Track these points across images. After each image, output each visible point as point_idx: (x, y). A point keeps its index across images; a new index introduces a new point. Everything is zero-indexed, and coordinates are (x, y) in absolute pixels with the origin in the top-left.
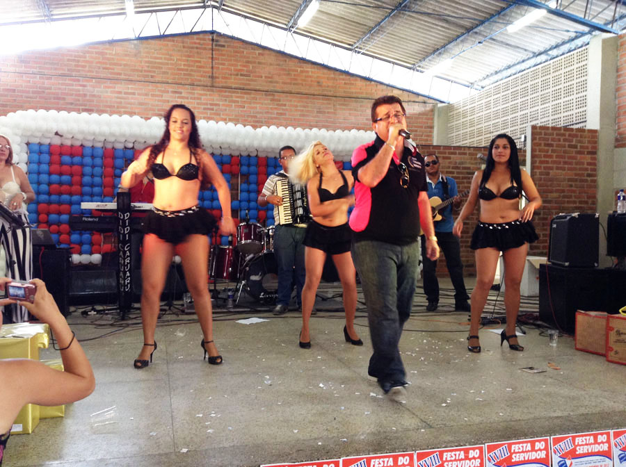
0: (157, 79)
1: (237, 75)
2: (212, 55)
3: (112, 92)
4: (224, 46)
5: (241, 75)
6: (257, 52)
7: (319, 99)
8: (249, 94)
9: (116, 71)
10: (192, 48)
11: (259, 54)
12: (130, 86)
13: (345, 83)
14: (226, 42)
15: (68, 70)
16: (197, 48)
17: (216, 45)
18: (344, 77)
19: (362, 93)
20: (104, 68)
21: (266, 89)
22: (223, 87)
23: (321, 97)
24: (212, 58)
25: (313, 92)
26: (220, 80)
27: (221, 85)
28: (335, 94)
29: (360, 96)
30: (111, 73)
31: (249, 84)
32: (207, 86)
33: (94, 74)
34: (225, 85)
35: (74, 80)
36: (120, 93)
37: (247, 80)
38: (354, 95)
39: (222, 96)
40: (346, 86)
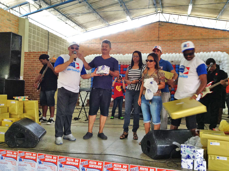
0: (140, 40)
1: (168, 35)
2: (159, 29)
3: (126, 46)
4: (163, 26)
5: (169, 35)
6: (176, 26)
7: (201, 40)
8: (172, 41)
9: (127, 39)
10: (152, 28)
11: (177, 27)
12: (131, 44)
13: (213, 33)
14: (164, 24)
15: (113, 41)
16: (154, 28)
17: (160, 26)
18: (213, 31)
19: (221, 36)
20: (124, 39)
21: (179, 39)
22: (162, 40)
23: (202, 40)
24: (159, 30)
25: (198, 38)
26: (161, 38)
27: (161, 40)
28: (208, 38)
29: (220, 37)
30: (126, 40)
31: (172, 38)
32: (156, 41)
33: (121, 41)
34: (163, 39)
35: (115, 44)
36: (128, 46)
37: (172, 37)
38: (217, 37)
39: (162, 43)
40: (214, 34)
